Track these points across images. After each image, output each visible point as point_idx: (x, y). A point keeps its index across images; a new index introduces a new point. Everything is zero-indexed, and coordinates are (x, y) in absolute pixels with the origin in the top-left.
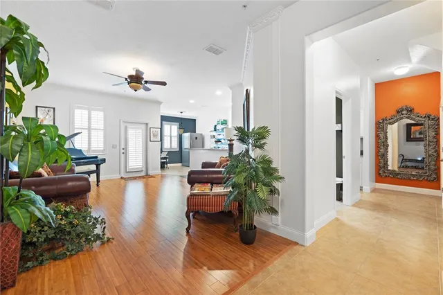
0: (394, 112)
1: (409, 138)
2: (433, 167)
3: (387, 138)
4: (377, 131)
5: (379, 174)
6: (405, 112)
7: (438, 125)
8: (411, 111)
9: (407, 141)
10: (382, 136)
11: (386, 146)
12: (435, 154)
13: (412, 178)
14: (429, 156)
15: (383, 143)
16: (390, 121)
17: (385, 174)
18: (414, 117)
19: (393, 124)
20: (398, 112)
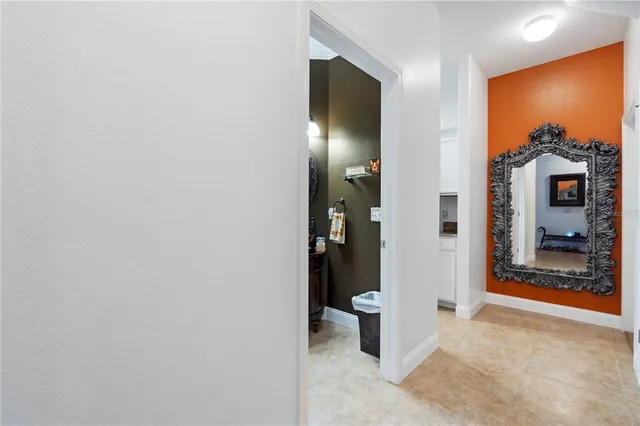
0: (524, 140)
1: (555, 200)
2: (604, 262)
3: (509, 197)
4: (490, 181)
5: (495, 274)
6: (546, 138)
7: (619, 165)
8: (558, 134)
9: (552, 204)
10: (499, 191)
11: (508, 214)
12: (610, 233)
13: (560, 286)
14: (597, 236)
15: (502, 206)
16: (517, 158)
17: (504, 275)
18: (565, 148)
19: (523, 165)
20: (533, 138)
